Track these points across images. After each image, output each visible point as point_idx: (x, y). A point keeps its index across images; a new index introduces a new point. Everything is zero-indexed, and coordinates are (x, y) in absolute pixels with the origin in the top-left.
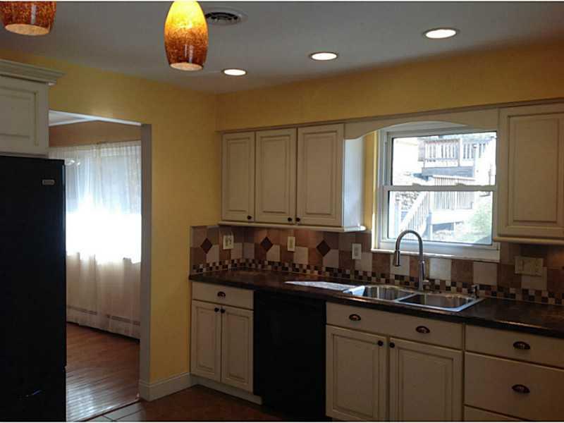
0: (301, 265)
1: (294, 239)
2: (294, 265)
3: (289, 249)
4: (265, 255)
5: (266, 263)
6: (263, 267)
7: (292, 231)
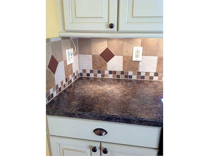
0: (147, 74)
1: (141, 49)
2: (139, 73)
3: (134, 59)
4: (106, 65)
5: (107, 72)
6: (103, 76)
7: (140, 41)
